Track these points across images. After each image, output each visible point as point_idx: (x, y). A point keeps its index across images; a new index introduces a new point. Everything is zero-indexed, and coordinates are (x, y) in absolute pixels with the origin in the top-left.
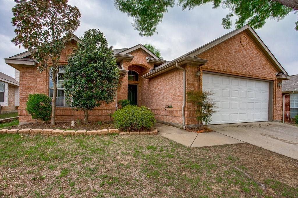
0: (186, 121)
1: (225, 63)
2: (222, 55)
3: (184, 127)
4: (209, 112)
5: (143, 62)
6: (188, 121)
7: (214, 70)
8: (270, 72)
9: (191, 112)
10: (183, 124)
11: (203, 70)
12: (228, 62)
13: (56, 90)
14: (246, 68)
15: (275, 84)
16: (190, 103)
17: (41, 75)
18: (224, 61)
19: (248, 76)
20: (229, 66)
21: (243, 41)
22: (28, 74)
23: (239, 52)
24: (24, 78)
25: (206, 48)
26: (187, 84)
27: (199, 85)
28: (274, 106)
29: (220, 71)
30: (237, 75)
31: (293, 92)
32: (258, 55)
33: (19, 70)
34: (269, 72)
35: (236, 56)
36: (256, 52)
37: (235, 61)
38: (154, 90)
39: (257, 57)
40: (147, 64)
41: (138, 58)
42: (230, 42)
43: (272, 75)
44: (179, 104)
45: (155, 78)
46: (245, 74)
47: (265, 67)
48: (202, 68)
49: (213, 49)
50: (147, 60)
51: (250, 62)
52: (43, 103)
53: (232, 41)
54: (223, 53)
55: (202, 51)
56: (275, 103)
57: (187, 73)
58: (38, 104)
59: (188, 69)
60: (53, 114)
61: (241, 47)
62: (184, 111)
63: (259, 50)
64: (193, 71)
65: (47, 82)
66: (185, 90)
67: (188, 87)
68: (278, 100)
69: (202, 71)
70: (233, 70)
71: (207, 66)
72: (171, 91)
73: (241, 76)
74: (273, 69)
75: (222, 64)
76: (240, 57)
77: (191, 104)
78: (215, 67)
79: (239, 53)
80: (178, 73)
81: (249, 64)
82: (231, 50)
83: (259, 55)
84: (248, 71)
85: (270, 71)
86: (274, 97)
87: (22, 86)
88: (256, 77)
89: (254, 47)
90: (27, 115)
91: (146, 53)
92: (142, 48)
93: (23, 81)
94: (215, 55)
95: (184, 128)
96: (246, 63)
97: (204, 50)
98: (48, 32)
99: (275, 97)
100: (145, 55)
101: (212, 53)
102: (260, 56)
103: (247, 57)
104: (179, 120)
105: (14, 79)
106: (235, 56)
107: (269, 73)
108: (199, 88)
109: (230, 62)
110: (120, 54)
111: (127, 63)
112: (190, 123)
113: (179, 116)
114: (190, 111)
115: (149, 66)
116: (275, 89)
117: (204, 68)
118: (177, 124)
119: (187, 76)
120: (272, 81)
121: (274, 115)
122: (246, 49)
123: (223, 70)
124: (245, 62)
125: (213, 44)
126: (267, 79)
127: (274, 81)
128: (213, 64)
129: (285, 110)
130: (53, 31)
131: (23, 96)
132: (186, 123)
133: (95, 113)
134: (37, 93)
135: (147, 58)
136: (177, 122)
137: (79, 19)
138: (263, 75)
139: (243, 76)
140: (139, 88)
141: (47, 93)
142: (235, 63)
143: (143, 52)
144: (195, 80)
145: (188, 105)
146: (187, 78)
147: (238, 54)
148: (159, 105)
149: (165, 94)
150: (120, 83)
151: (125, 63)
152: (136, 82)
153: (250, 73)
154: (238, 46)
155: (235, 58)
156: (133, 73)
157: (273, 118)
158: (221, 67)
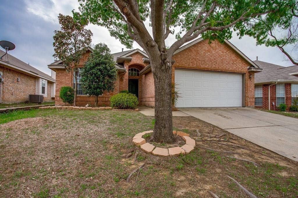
1: (195, 61)
2: (192, 55)
5: (140, 62)
7: (184, 67)
12: (197, 60)
13: (77, 84)
14: (215, 64)
15: (246, 76)
17: (69, 74)
18: (193, 60)
19: (217, 70)
20: (199, 63)
22: (60, 74)
23: (208, 52)
24: (58, 77)
28: (246, 94)
29: (190, 67)
31: (277, 83)
32: (227, 53)
33: (55, 71)
34: (240, 66)
35: (205, 55)
36: (225, 51)
37: (204, 59)
38: (148, 83)
39: (227, 55)
40: (143, 63)
41: (136, 59)
42: (200, 45)
43: (243, 68)
46: (214, 69)
47: (236, 63)
48: (174, 66)
49: (184, 52)
51: (219, 59)
52: (69, 92)
53: (202, 44)
56: (246, 92)
58: (66, 93)
60: (75, 99)
61: (210, 48)
63: (228, 49)
65: (72, 79)
68: (250, 89)
69: (174, 68)
70: (202, 66)
71: (178, 64)
74: (244, 63)
75: (192, 62)
76: (209, 56)
78: (185, 65)
81: (219, 61)
82: (201, 51)
83: (229, 53)
84: (217, 66)
87: (57, 82)
88: (226, 71)
89: (224, 47)
90: (60, 100)
92: (139, 51)
93: (58, 78)
94: (185, 56)
96: (215, 60)
98: (72, 48)
99: (246, 86)
100: (142, 57)
101: (183, 54)
103: (217, 55)
105: (51, 77)
110: (122, 57)
115: (145, 65)
116: (246, 80)
117: (176, 66)
120: (243, 74)
121: (246, 101)
122: (216, 49)
123: (193, 67)
126: (238, 72)
127: (245, 73)
128: (184, 63)
129: (271, 99)
130: (75, 48)
131: (57, 88)
133: (103, 100)
134: (66, 86)
135: (143, 59)
137: (91, 37)
138: (233, 69)
140: (139, 82)
141: (72, 86)
142: (204, 61)
143: (140, 55)
150: (122, 78)
151: (126, 64)
152: (137, 77)
153: (220, 68)
154: (207, 47)
155: (204, 57)
156: (135, 70)
157: (246, 105)
158: (191, 64)
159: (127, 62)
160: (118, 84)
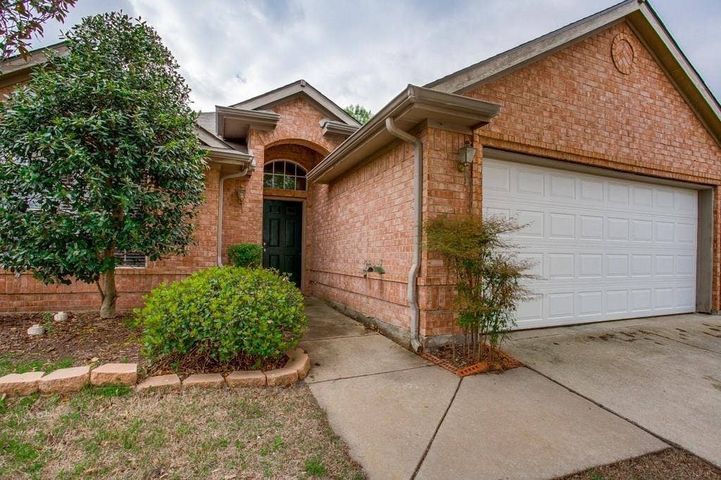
0: (424, 322)
1: (562, 124)
2: (552, 96)
3: (416, 345)
4: (506, 295)
5: (311, 135)
6: (428, 323)
7: (522, 145)
8: (706, 159)
9: (442, 293)
10: (413, 334)
11: (484, 147)
12: (569, 119)
14: (628, 144)
16: (438, 258)
18: (556, 117)
19: (636, 170)
20: (575, 134)
21: (621, 55)
23: (606, 90)
25: (497, 68)
26: (425, 193)
27: (470, 196)
29: (546, 149)
30: (600, 163)
32: (667, 101)
34: (702, 156)
35: (597, 101)
36: (661, 93)
37: (593, 118)
38: (341, 214)
39: (665, 110)
40: (323, 140)
41: (294, 122)
42: (578, 55)
43: (710, 167)
44: (401, 262)
45: (342, 180)
46: (626, 162)
47: (690, 142)
48: (483, 137)
49: (522, 76)
50: (323, 127)
51: (644, 125)
53: (586, 52)
54: (554, 88)
55: (482, 78)
57: (425, 154)
59: (430, 138)
61: (613, 75)
62: (417, 288)
64: (449, 145)
66: (421, 214)
67: (431, 203)
69: (481, 148)
70: (587, 148)
71: (499, 131)
72: (381, 219)
73: (613, 170)
74: (713, 148)
75: (550, 128)
76: (609, 106)
77: (440, 263)
78: (526, 136)
79: (608, 94)
80: (401, 157)
81: (641, 130)
82: (581, 80)
83: (672, 102)
84: (636, 151)
85: (705, 156)
86: (715, 236)
88: (662, 174)
89: (656, 76)
91: (321, 109)
92: (307, 91)
94: (526, 96)
95: (416, 349)
96: (629, 128)
97: (488, 72)
100: (317, 113)
101: (518, 86)
102: (676, 106)
103: (634, 106)
104: (401, 315)
106: (594, 103)
107: (702, 160)
108: (470, 206)
109: (578, 123)
110: (238, 108)
111: (261, 136)
112: (438, 329)
113: (401, 302)
114: (437, 288)
115: (329, 147)
117: (488, 138)
118: (397, 329)
119: (426, 163)
120: (710, 187)
121: (718, 293)
122: (631, 81)
123: (553, 147)
124: (628, 124)
125: (520, 53)
126: (696, 180)
127: (715, 186)
128: (519, 127)
132: (423, 332)
135: (322, 123)
136: (396, 323)
138: (683, 166)
139: (620, 167)
142: (594, 127)
143: (310, 105)
144: (454, 177)
145: (429, 267)
146: (425, 171)
147: (604, 95)
148: (350, 261)
149: (365, 228)
150: (237, 194)
151: (254, 137)
152: (299, 193)
153: (643, 158)
154: (603, 69)
155: (595, 107)
156: (291, 169)
157: (715, 305)
158: (547, 137)
159: (257, 134)
160: (217, 218)
